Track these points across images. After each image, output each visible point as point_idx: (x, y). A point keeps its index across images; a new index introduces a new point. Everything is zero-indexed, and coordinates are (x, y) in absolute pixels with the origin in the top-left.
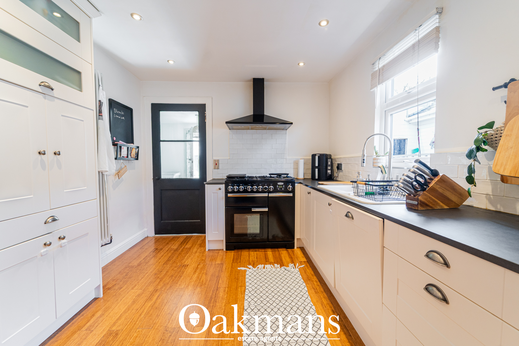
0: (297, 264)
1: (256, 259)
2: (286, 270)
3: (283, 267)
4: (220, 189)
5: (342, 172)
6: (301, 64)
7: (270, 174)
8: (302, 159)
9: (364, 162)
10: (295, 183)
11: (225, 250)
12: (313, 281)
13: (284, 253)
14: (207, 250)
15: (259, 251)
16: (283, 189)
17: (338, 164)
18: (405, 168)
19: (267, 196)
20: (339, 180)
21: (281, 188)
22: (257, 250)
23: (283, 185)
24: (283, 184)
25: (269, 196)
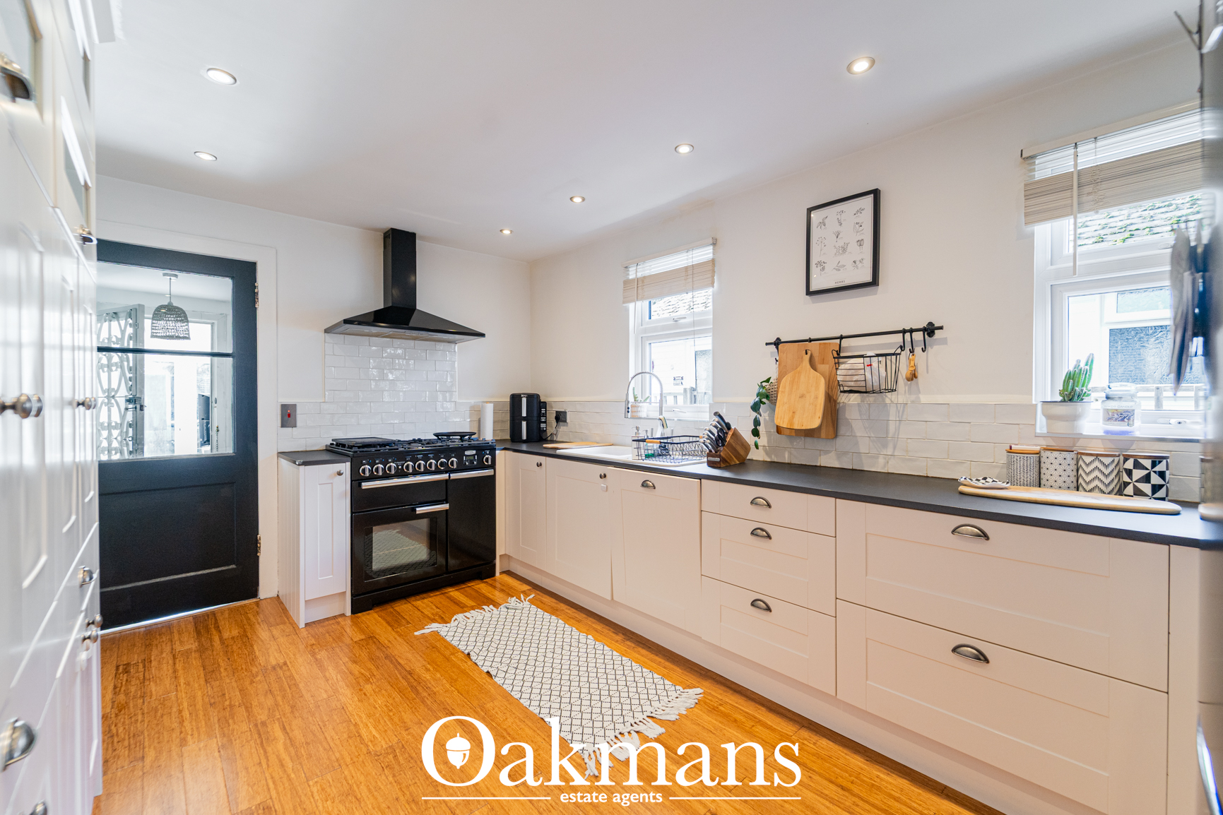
0: (522, 596)
1: (438, 610)
2: (508, 608)
3: (501, 607)
4: (340, 474)
5: (567, 426)
6: (507, 232)
7: (436, 435)
8: (490, 402)
9: (628, 412)
10: (495, 449)
11: (348, 613)
12: (563, 610)
13: (482, 587)
14: (302, 625)
15: (431, 597)
16: (475, 463)
17: (557, 412)
18: (676, 419)
19: (448, 478)
20: (559, 439)
21: (472, 462)
22: (424, 595)
23: (474, 455)
24: (474, 452)
25: (451, 478)
